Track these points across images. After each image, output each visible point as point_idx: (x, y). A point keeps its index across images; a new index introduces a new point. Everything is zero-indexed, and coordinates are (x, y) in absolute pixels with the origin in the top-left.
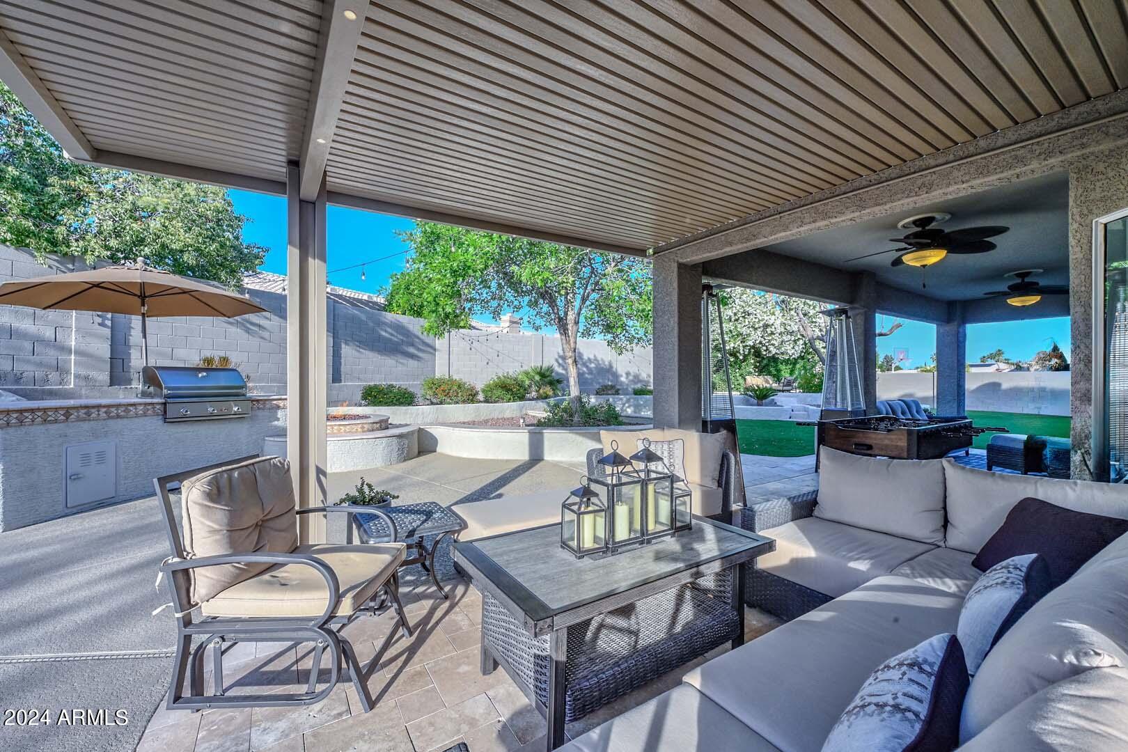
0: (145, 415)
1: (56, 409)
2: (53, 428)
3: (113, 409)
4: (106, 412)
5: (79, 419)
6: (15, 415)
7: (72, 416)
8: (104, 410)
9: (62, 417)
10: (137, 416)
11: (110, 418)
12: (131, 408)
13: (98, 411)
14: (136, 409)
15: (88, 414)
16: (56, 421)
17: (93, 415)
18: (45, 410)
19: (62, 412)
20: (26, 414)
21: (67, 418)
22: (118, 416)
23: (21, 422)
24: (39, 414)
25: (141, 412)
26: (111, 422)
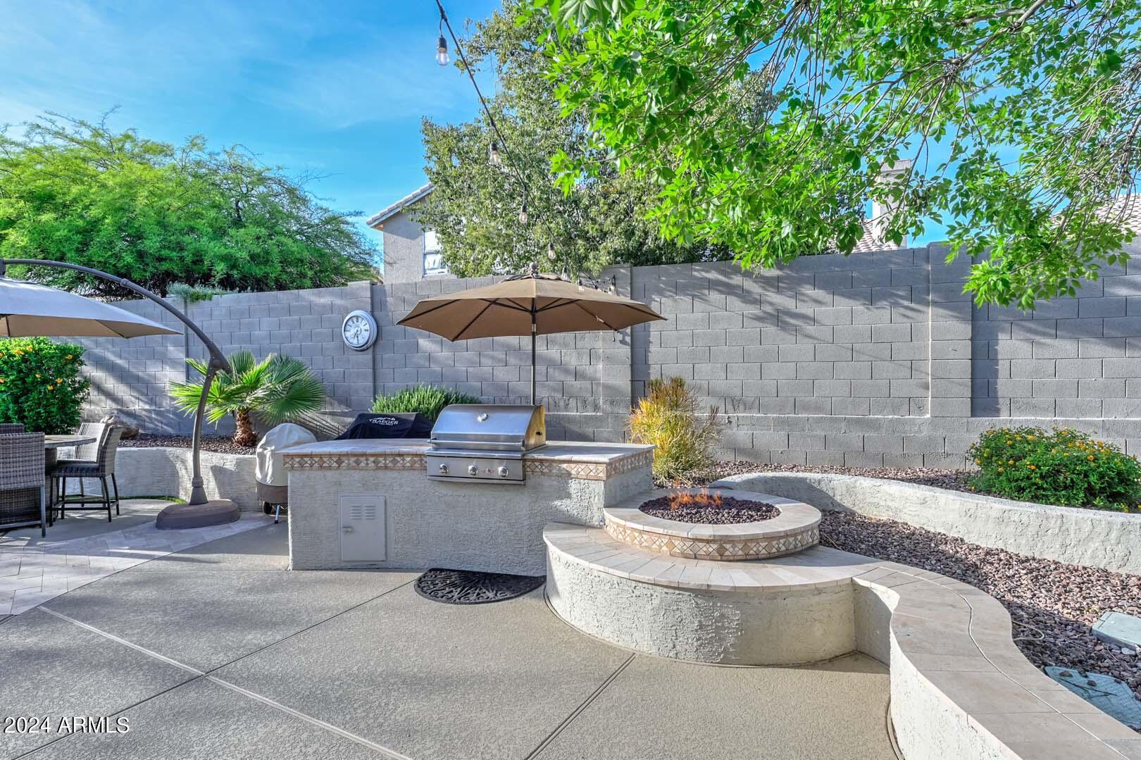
0: (412, 468)
1: (330, 455)
2: (329, 474)
3: (381, 459)
4: (374, 462)
5: (349, 468)
6: (297, 460)
7: (343, 464)
8: (372, 459)
9: (335, 465)
10: (404, 468)
11: (379, 468)
12: (398, 459)
13: (367, 460)
14: (403, 460)
15: (358, 463)
16: (330, 468)
17: (363, 465)
18: (321, 456)
19: (335, 459)
20: (306, 459)
21: (339, 466)
22: (386, 468)
23: (302, 466)
24: (317, 459)
25: (408, 465)
26: (380, 474)
